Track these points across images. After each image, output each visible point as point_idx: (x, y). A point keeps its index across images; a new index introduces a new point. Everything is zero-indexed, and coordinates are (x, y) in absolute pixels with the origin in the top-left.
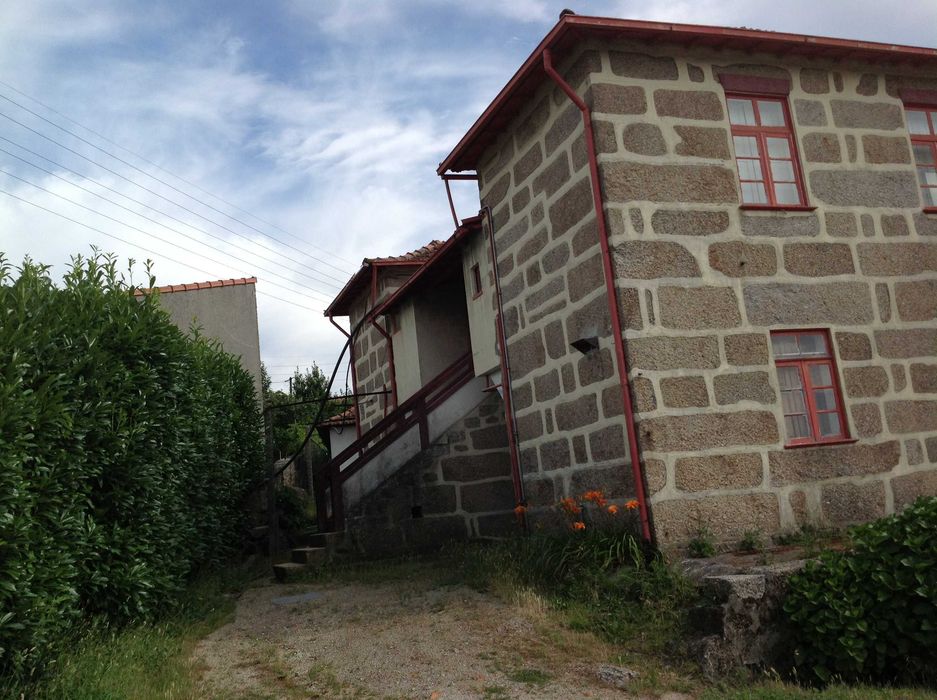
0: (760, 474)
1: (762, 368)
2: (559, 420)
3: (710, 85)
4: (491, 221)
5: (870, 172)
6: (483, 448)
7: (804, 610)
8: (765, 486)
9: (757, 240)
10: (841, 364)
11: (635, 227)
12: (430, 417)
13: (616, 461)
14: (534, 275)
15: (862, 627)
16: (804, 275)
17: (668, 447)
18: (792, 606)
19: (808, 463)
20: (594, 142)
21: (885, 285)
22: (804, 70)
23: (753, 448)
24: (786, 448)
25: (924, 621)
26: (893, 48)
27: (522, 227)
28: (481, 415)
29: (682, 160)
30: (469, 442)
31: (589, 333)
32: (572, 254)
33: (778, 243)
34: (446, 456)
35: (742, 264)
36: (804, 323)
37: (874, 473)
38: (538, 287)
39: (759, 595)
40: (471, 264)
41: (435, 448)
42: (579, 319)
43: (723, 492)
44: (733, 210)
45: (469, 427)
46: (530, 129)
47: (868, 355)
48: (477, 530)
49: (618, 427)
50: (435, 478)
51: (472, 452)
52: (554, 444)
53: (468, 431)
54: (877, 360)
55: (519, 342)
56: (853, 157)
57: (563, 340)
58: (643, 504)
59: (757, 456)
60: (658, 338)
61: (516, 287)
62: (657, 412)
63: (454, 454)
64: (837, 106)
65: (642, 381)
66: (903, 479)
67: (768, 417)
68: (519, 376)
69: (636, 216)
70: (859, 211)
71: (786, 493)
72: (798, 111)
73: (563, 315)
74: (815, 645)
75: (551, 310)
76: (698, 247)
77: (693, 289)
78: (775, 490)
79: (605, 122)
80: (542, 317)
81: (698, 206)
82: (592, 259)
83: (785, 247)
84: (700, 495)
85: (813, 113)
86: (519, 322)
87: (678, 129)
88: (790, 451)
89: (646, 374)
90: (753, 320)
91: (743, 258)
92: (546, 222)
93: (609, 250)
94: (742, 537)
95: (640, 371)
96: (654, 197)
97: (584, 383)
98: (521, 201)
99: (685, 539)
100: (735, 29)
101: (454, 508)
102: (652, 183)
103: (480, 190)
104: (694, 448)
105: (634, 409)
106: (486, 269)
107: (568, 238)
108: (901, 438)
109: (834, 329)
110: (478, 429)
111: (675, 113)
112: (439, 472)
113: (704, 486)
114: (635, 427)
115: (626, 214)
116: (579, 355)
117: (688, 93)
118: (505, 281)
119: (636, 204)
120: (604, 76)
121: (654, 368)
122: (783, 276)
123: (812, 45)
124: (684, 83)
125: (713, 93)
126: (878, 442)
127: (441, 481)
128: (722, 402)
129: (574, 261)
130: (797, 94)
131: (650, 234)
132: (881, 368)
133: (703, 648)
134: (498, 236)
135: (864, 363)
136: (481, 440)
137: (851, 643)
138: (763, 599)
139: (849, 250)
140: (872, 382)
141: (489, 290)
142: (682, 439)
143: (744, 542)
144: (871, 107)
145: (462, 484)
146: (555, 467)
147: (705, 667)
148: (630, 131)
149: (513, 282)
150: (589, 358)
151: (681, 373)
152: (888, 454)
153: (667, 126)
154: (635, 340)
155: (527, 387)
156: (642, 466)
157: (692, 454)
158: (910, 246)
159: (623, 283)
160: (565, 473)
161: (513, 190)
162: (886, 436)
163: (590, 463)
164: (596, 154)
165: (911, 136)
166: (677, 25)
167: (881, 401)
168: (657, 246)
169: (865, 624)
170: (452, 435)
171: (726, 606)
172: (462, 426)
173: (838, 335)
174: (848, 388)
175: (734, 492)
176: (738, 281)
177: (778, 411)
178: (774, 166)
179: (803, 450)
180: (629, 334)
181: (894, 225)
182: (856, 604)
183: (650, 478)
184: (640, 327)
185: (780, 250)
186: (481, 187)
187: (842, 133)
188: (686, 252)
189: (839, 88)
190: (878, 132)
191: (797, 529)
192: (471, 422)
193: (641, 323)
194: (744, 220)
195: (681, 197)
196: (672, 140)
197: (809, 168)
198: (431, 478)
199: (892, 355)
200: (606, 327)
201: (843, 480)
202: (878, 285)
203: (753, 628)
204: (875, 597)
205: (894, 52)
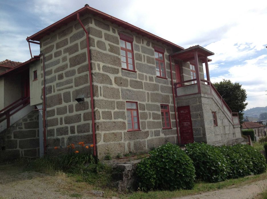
0: (122, 138)
1: (124, 110)
2: (65, 121)
3: (117, 35)
4: (44, 58)
5: (147, 65)
6: (27, 129)
7: (142, 173)
8: (123, 141)
9: (125, 77)
10: (139, 111)
11: (98, 69)
12: (11, 117)
13: (86, 134)
14: (61, 77)
15: (155, 176)
16: (133, 88)
17: (102, 130)
18: (138, 172)
19: (131, 135)
20: (89, 43)
21: (149, 93)
22: (136, 37)
23: (121, 131)
24: (127, 131)
25: (168, 174)
26: (156, 36)
27: (58, 62)
28: (28, 118)
29: (110, 53)
30: (23, 126)
31: (81, 96)
32: (77, 73)
33: (129, 79)
34: (15, 131)
35: (121, 83)
36: (133, 100)
37: (144, 139)
38: (62, 81)
39: (131, 169)
40: (33, 70)
41: (12, 128)
42: (77, 92)
43: (114, 142)
44: (120, 69)
45: (24, 122)
46: (64, 33)
47: (145, 110)
48: (23, 155)
49: (89, 124)
50: (11, 137)
51: (24, 129)
52: (62, 128)
53: (23, 123)
54: (146, 111)
55: (52, 97)
56: (144, 61)
57: (70, 98)
58: (95, 146)
59: (121, 133)
60: (102, 100)
61: (53, 80)
62: (100, 120)
63: (18, 130)
64: (142, 47)
65: (98, 111)
66: (149, 140)
67: (124, 123)
68: (50, 106)
69: (99, 65)
70: (145, 74)
71: (127, 143)
72: (134, 46)
73: (71, 90)
74: (144, 181)
75: (66, 88)
76: (112, 77)
77: (111, 88)
78: (125, 142)
79: (92, 38)
80: (62, 90)
81: (113, 66)
82: (85, 75)
83: (130, 80)
84: (108, 143)
85: (138, 49)
86: (53, 90)
87: (109, 44)
88: (128, 132)
89: (99, 110)
90: (123, 98)
91: (122, 82)
92: (68, 62)
93: (91, 74)
94: (117, 155)
95: (98, 109)
96: (103, 62)
97: (77, 111)
98: (57, 54)
99: (104, 155)
100: (125, 22)
101: (16, 147)
102: (103, 57)
103: (40, 48)
104: (108, 131)
105: (95, 119)
106: (40, 72)
107: (76, 68)
108: (150, 130)
109: (139, 102)
110: (27, 122)
111: (109, 40)
112: (12, 136)
113: (109, 141)
114: (94, 124)
115: (96, 65)
116: (76, 102)
117: (112, 36)
118: (48, 77)
119: (99, 62)
120: (92, 25)
121: (100, 108)
122: (129, 88)
123: (140, 31)
124: (111, 33)
125: (117, 37)
126: (145, 131)
127: (13, 139)
128: (115, 119)
129: (77, 75)
130: (134, 42)
131: (101, 72)
132: (147, 113)
133: (117, 184)
134: (46, 63)
135: (144, 111)
136: (27, 126)
137: (153, 180)
138: (132, 170)
139: (142, 83)
140: (145, 116)
141: (40, 79)
142: (106, 128)
143: (118, 156)
144: (148, 49)
145: (20, 140)
146: (62, 135)
147: (118, 189)
148: (98, 42)
149: (52, 78)
150: (80, 104)
151: (106, 110)
152: (147, 134)
153: (107, 43)
154: (97, 100)
155: (54, 111)
156: (96, 135)
157: (107, 132)
158: (153, 84)
159: (95, 84)
160: (66, 137)
161: (55, 50)
162: (147, 130)
163: (76, 134)
164: (89, 46)
165: (155, 58)
166: (113, 17)
167: (146, 121)
168: (103, 75)
169: (155, 175)
170: (18, 124)
171: (124, 172)
172: (21, 121)
173: (139, 104)
174: (140, 117)
175: (116, 142)
176: (120, 87)
177: (126, 122)
178: (129, 59)
179: (131, 132)
180: (95, 98)
181: (151, 79)
182: (153, 171)
183: (97, 138)
184: (98, 96)
185: (129, 81)
186: (41, 47)
187: (143, 54)
188: (109, 78)
189: (143, 43)
190: (149, 56)
191: (128, 152)
192: (24, 120)
193: (98, 95)
194: (122, 72)
195: (109, 63)
196: (108, 47)
197: (136, 61)
198: (9, 137)
199: (149, 110)
200: (87, 95)
201: (138, 140)
202: (147, 93)
203: (129, 178)
204: (157, 169)
205: (156, 37)
